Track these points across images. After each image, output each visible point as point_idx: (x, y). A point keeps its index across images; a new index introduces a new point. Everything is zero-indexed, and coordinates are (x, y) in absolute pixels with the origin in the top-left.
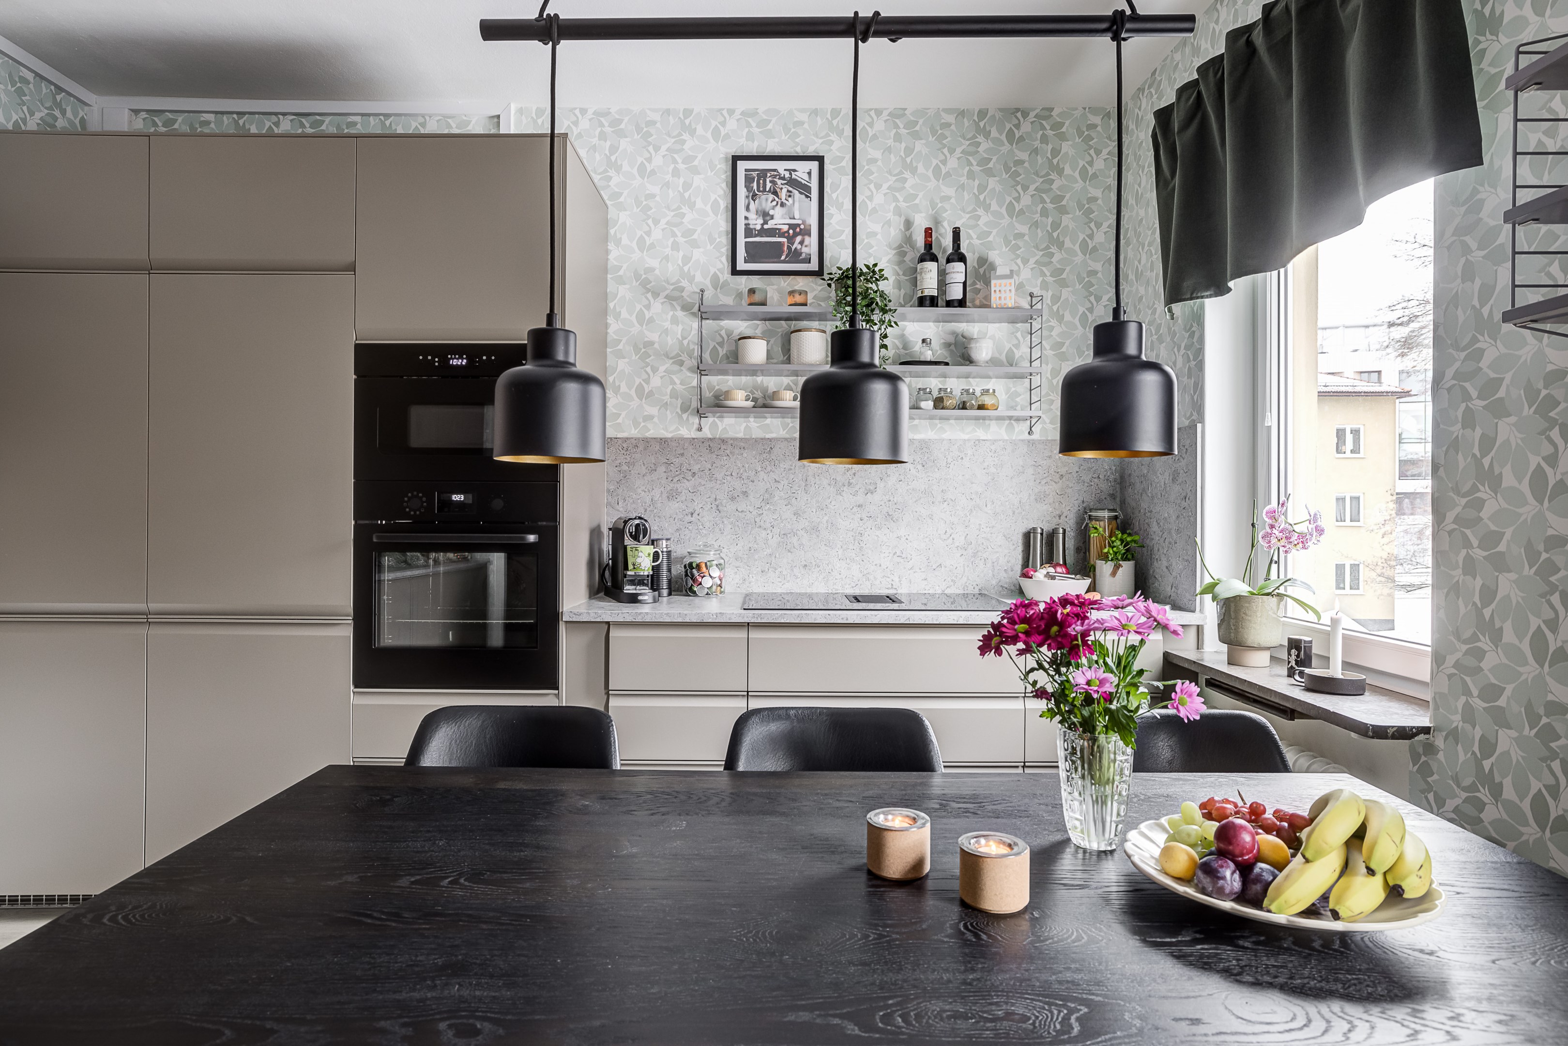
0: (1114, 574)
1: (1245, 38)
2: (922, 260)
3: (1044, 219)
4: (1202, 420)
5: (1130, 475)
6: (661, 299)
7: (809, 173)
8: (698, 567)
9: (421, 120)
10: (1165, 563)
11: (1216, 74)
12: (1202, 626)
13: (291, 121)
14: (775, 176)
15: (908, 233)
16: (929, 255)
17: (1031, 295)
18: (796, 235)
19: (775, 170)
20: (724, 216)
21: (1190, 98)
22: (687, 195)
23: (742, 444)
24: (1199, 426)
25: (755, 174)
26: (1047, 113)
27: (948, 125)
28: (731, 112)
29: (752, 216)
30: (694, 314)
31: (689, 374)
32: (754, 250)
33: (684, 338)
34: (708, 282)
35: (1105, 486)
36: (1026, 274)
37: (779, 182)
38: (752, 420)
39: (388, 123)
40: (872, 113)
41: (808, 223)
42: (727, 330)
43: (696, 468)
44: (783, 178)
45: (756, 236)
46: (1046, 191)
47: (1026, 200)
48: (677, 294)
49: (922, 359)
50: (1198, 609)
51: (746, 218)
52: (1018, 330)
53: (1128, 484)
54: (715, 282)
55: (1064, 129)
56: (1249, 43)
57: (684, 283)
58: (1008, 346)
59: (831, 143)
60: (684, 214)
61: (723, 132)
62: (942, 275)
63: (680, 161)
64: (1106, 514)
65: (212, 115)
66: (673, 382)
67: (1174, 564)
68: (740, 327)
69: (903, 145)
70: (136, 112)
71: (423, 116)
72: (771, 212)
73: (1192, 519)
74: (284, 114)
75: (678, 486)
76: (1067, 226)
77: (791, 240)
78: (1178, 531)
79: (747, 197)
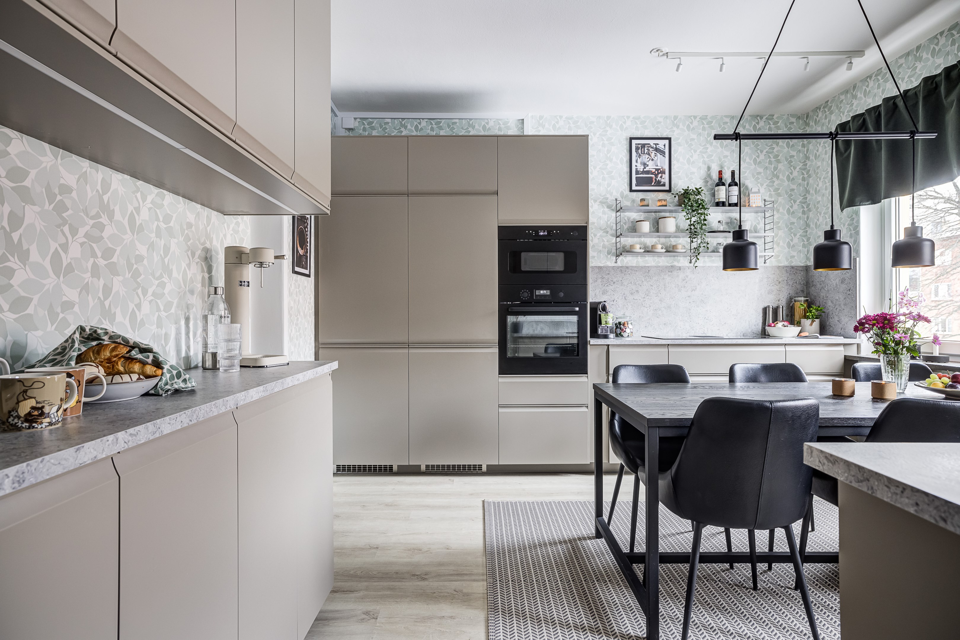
0: (811, 324)
1: (893, 101)
2: (718, 185)
3: (770, 165)
4: (859, 256)
5: (813, 281)
6: (598, 203)
7: (665, 145)
8: (624, 324)
9: (486, 121)
10: (836, 319)
11: (875, 113)
12: (860, 344)
13: (426, 122)
14: (649, 147)
15: (709, 173)
16: (721, 183)
17: (765, 201)
18: (658, 173)
19: (649, 144)
20: (626, 165)
21: (859, 120)
22: (608, 155)
23: (636, 269)
24: (858, 259)
25: (640, 146)
26: (771, 117)
27: (727, 123)
28: (628, 117)
29: (639, 165)
30: (613, 210)
31: (611, 237)
32: (640, 182)
33: (608, 221)
34: (619, 195)
35: (799, 287)
36: (762, 190)
37: (651, 149)
38: (639, 258)
39: (471, 122)
40: (692, 118)
41: (664, 168)
42: (628, 217)
43: (615, 280)
44: (653, 148)
45: (641, 174)
46: (771, 153)
47: (762, 157)
48: (605, 201)
49: (719, 230)
50: (858, 337)
51: (636, 166)
52: (759, 216)
53: (811, 285)
54: (622, 194)
55: (779, 125)
56: (895, 104)
57: (608, 196)
58: (754, 224)
59: (674, 131)
60: (608, 164)
61: (625, 126)
62: (728, 192)
63: (605, 140)
64: (803, 299)
65: (390, 120)
66: (603, 241)
67: (843, 319)
68: (634, 216)
69: (706, 132)
70: (355, 119)
71: (487, 119)
72: (647, 163)
73: (854, 299)
74: (423, 119)
75: (607, 288)
76: (780, 169)
77: (656, 176)
78: (845, 305)
79: (636, 156)
